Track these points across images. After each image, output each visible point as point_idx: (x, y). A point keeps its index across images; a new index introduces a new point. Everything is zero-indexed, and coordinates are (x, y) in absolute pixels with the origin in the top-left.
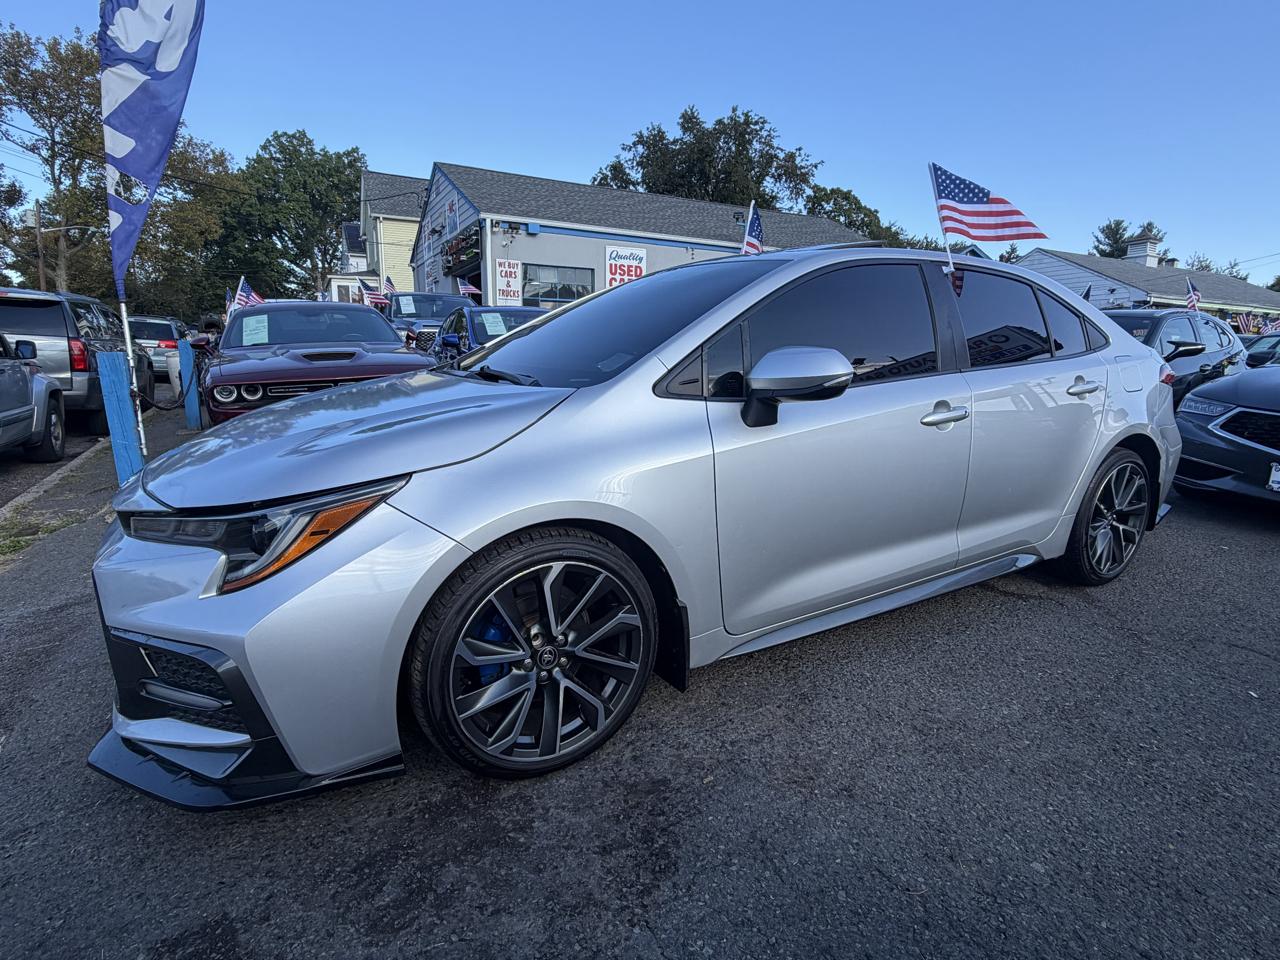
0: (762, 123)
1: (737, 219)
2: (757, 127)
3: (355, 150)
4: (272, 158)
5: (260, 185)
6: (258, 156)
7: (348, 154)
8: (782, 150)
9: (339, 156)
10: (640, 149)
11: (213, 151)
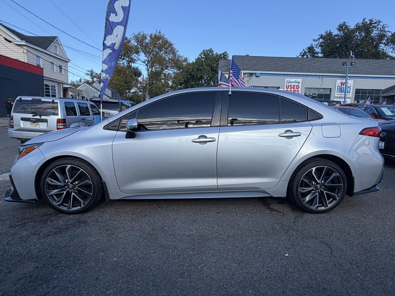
0: (379, 23)
1: (344, 65)
2: (376, 25)
3: (226, 52)
4: (202, 57)
5: (198, 66)
6: (198, 57)
7: (223, 54)
8: (390, 32)
9: (220, 55)
10: (321, 40)
11: (184, 58)
